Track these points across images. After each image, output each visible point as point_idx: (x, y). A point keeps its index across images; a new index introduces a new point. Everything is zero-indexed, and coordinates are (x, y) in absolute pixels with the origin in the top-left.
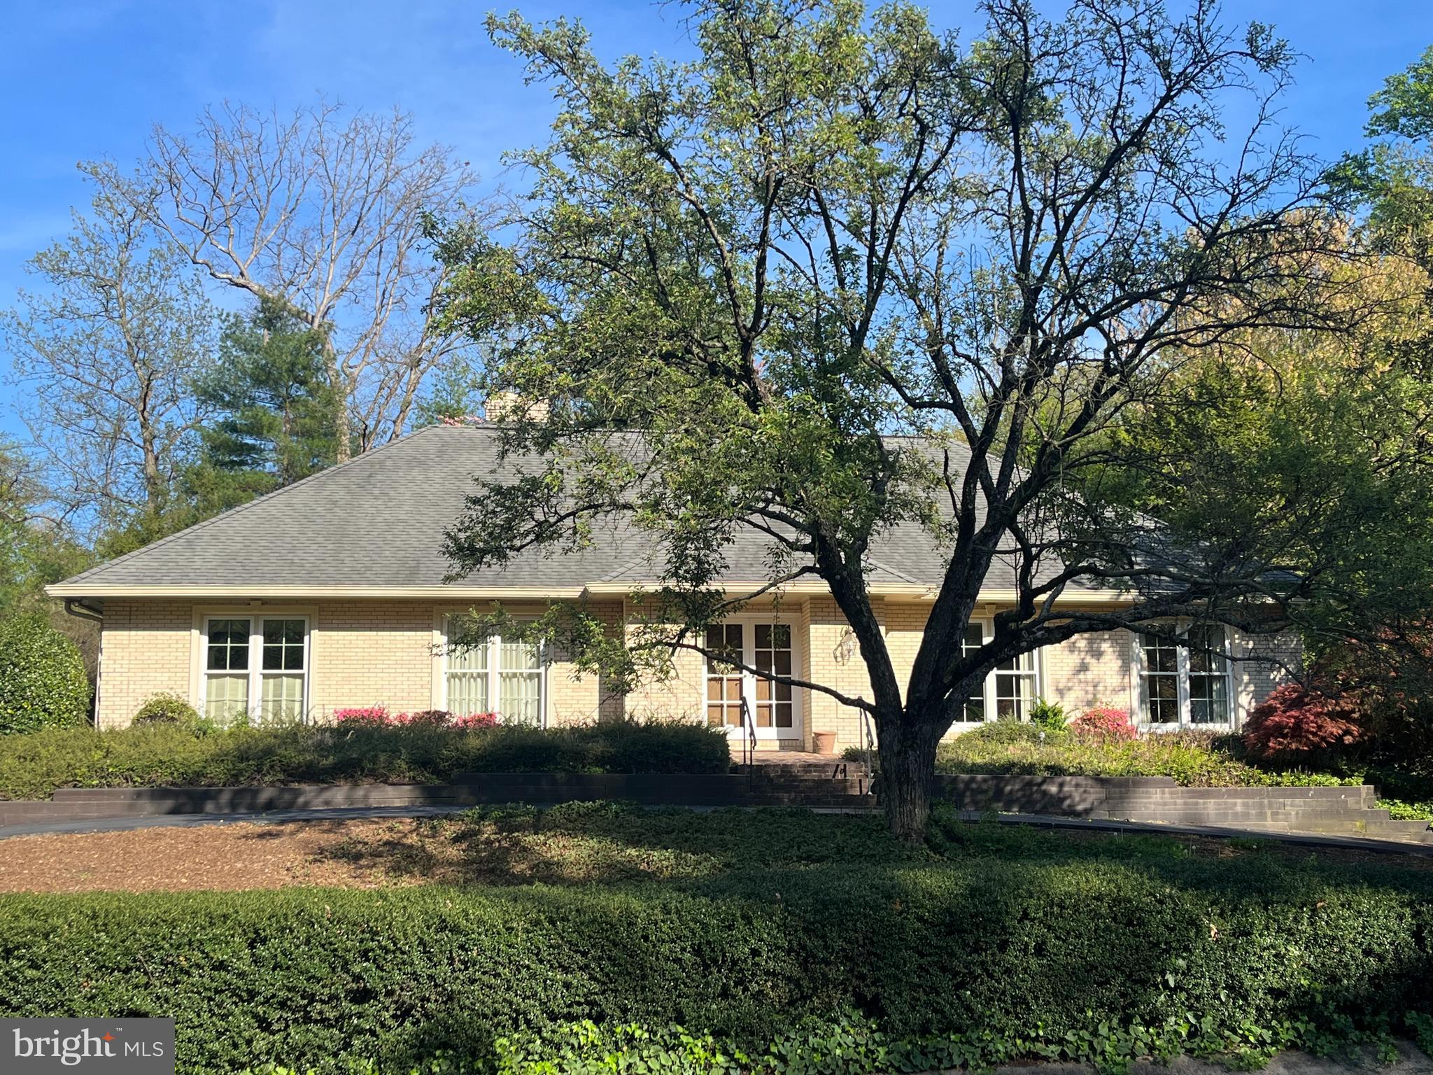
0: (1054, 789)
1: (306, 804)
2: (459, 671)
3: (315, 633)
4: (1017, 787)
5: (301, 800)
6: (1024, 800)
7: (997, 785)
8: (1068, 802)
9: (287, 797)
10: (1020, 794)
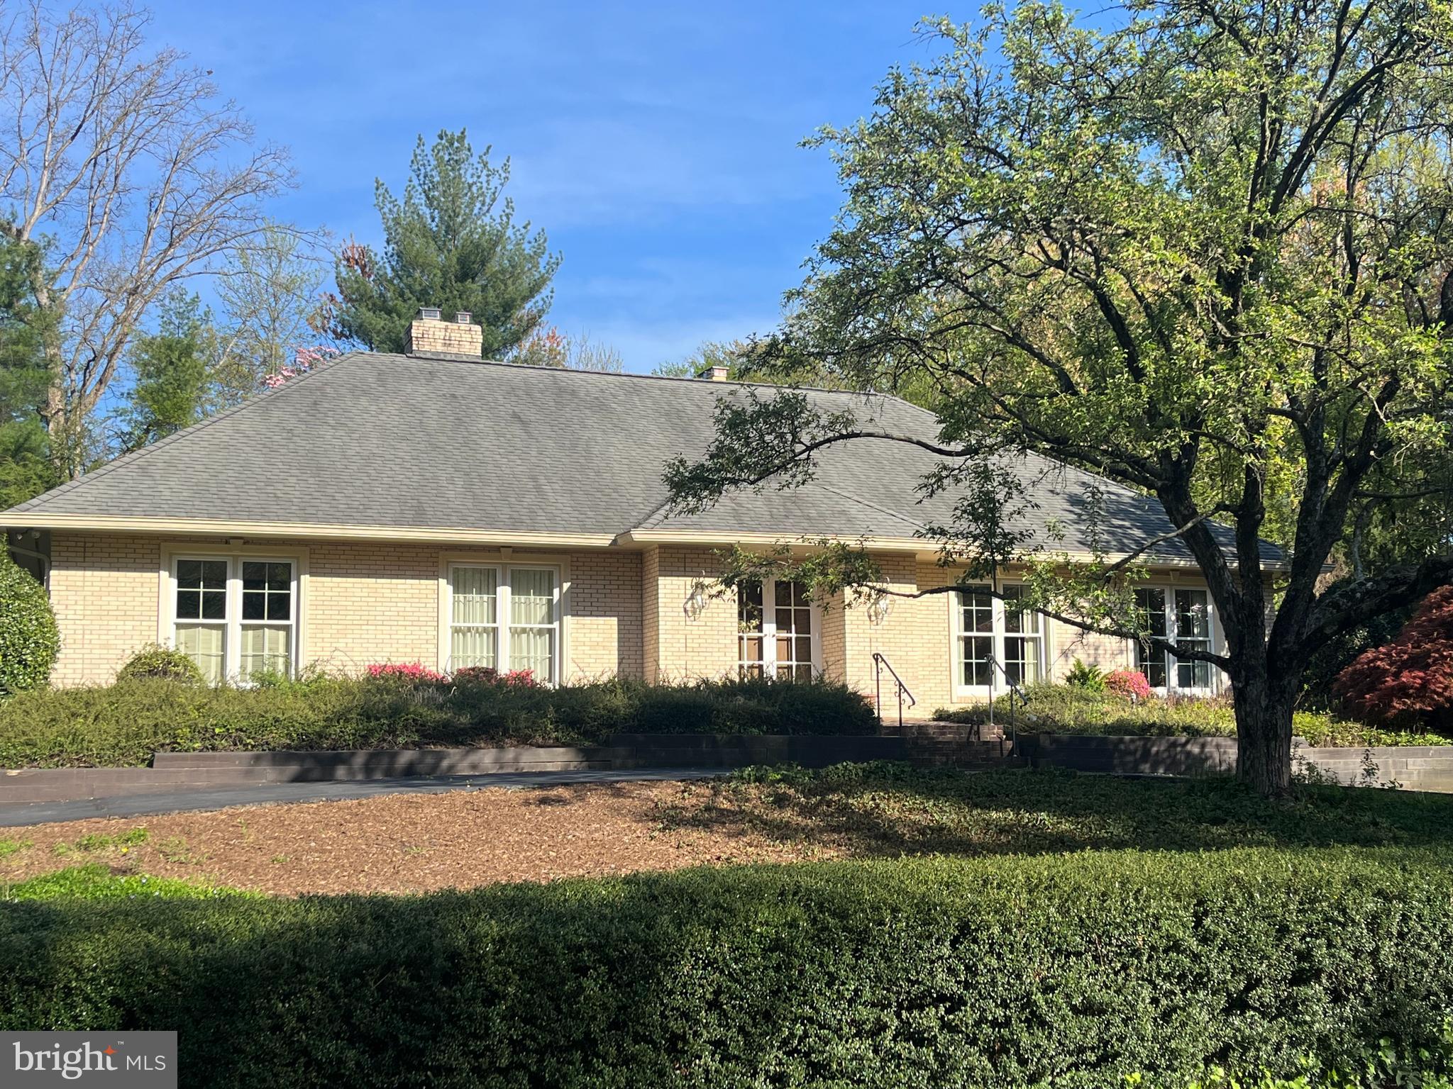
0: (1196, 750)
1: (451, 767)
2: (462, 624)
3: (305, 579)
4: (1162, 748)
5: (445, 763)
6: (1168, 761)
7: (1145, 745)
8: (1209, 762)
9: (429, 760)
10: (1165, 755)
